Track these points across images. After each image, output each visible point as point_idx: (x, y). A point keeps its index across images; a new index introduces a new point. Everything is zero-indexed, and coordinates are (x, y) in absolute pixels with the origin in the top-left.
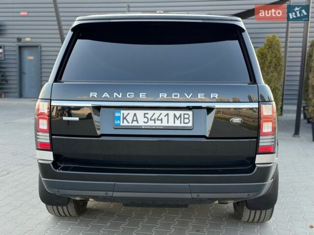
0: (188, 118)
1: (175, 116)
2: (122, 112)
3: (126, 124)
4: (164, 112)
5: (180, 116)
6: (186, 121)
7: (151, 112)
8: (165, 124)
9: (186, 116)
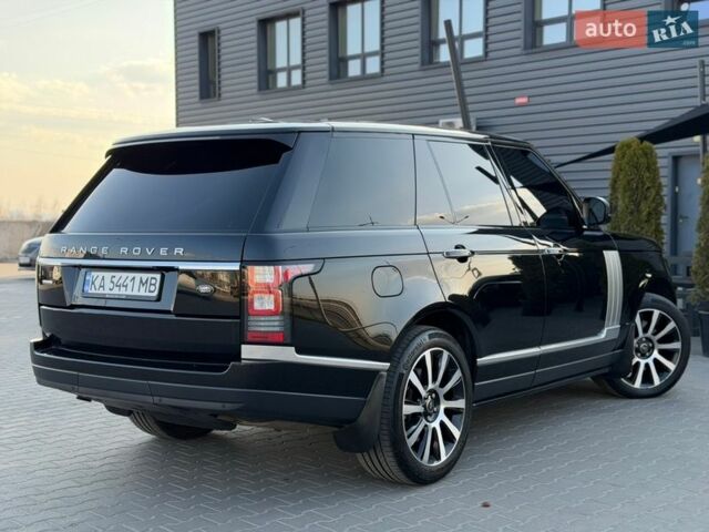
0: (154, 285)
1: (141, 281)
2: (93, 273)
3: (93, 291)
4: (131, 275)
5: (146, 282)
6: (152, 288)
7: (118, 274)
8: (129, 292)
9: (153, 281)
